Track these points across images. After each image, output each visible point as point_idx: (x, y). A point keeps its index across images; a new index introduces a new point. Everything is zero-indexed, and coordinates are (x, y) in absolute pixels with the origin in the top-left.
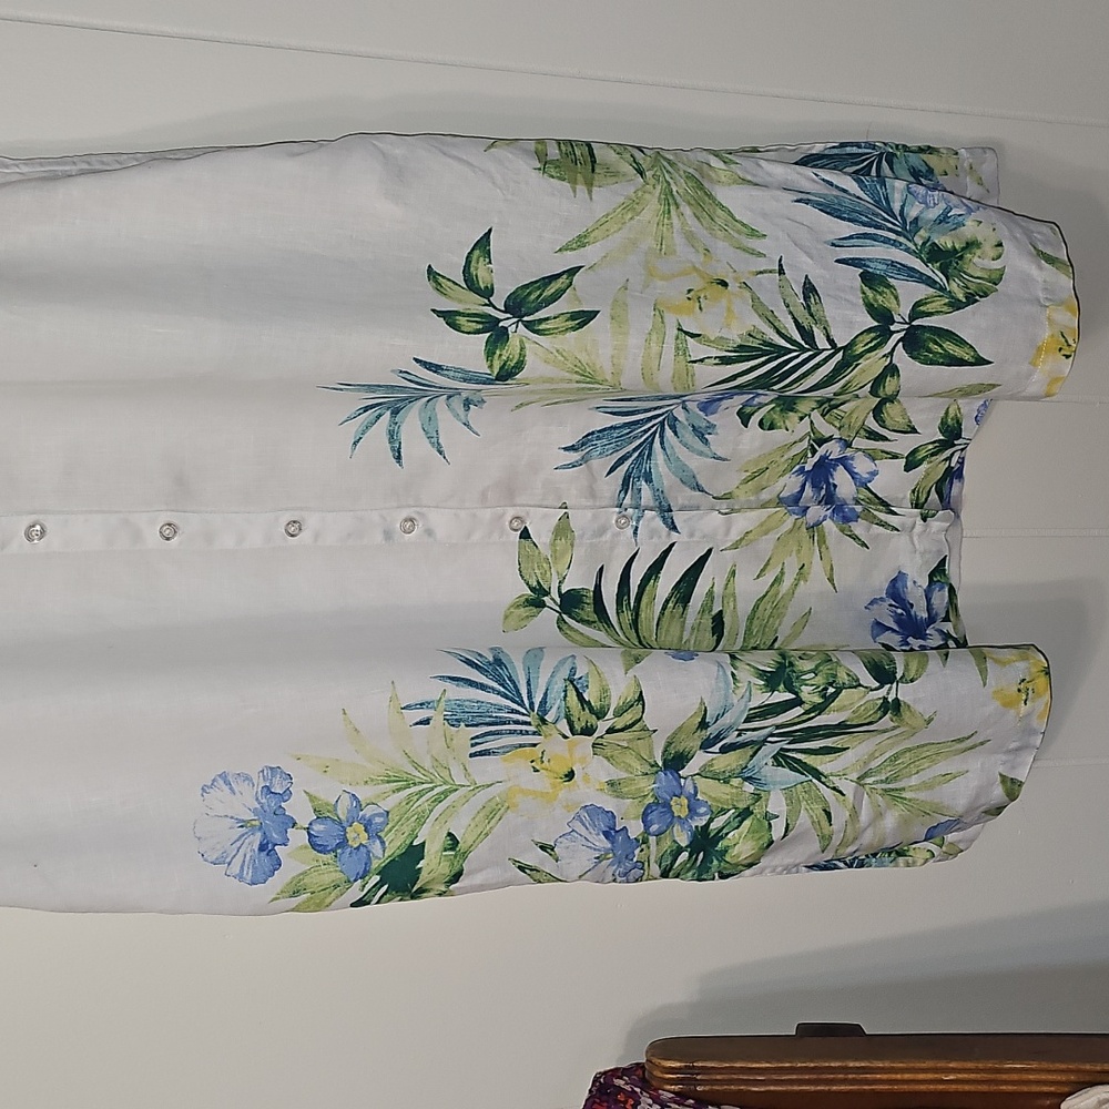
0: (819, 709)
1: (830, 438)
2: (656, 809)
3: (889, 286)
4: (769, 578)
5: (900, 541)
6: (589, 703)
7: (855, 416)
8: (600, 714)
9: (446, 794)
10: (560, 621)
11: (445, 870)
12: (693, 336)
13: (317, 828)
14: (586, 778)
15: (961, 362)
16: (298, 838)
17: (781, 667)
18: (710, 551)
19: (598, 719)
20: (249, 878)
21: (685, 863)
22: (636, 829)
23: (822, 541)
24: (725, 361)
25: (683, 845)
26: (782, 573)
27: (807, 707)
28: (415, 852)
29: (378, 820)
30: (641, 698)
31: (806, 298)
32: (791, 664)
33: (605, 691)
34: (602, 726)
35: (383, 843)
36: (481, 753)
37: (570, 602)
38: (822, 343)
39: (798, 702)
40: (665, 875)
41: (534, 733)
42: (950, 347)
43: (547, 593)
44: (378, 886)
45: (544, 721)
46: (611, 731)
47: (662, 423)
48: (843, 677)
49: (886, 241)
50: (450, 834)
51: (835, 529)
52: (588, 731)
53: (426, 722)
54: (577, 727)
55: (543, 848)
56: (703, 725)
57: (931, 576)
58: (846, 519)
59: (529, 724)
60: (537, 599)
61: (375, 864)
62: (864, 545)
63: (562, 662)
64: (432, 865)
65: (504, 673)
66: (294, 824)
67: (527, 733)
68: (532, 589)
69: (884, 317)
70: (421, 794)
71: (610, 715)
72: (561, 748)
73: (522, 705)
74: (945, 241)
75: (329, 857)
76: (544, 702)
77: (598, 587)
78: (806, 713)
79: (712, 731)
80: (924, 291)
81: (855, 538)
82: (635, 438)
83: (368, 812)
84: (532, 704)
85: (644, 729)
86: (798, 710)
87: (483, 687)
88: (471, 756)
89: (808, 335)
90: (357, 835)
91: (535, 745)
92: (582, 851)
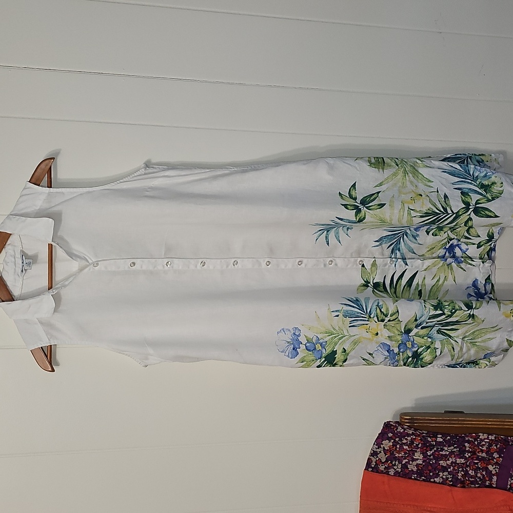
0: (450, 316)
1: (454, 239)
2: (402, 345)
3: (469, 195)
4: (436, 280)
5: (476, 270)
6: (383, 312)
7: (461, 232)
8: (386, 316)
9: (342, 337)
10: (373, 291)
11: (343, 358)
12: (412, 210)
13: (308, 344)
14: (382, 335)
15: (491, 217)
16: (303, 347)
17: (439, 304)
18: (417, 272)
19: (386, 317)
20: (290, 357)
21: (410, 361)
22: (396, 350)
23: (452, 269)
24: (422, 217)
25: (410, 356)
26: (440, 278)
27: (447, 315)
28: (335, 353)
29: (324, 343)
30: (398, 311)
31: (445, 199)
32: (442, 303)
33: (387, 309)
34: (387, 319)
35: (325, 349)
36: (352, 326)
37: (376, 285)
38: (449, 211)
39: (444, 314)
40: (405, 365)
41: (367, 321)
42: (487, 212)
43: (370, 283)
44: (324, 361)
45: (370, 317)
46: (389, 321)
47: (403, 234)
48: (457, 307)
49: (468, 183)
50: (344, 348)
51: (455, 265)
52: (383, 321)
53: (338, 316)
54: (380, 319)
55: (370, 354)
56: (416, 320)
57: (486, 280)
58: (459, 263)
59: (366, 318)
60: (366, 284)
61: (323, 355)
62: (465, 270)
63: (375, 301)
64: (339, 357)
65: (359, 303)
66: (302, 343)
67: (365, 320)
68: (365, 281)
69: (467, 204)
70: (335, 337)
71: (389, 316)
72: (374, 325)
73: (364, 312)
74: (486, 182)
75: (311, 352)
76: (370, 311)
77: (384, 281)
78: (446, 317)
79: (419, 322)
80: (480, 197)
81: (462, 268)
82: (395, 238)
83: (321, 341)
84: (367, 312)
85: (399, 321)
86: (444, 316)
87: (353, 307)
88: (349, 327)
89: (445, 209)
90: (318, 347)
91: (367, 324)
92: (380, 356)
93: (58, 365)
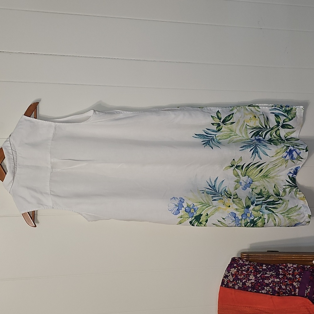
93: (38, 223)
